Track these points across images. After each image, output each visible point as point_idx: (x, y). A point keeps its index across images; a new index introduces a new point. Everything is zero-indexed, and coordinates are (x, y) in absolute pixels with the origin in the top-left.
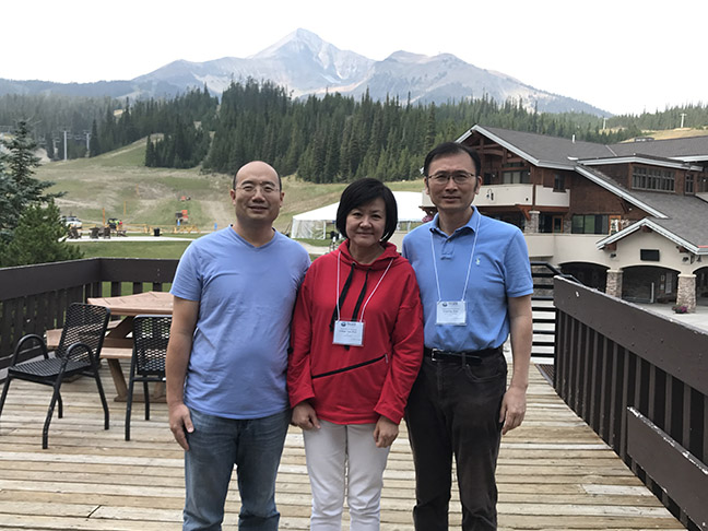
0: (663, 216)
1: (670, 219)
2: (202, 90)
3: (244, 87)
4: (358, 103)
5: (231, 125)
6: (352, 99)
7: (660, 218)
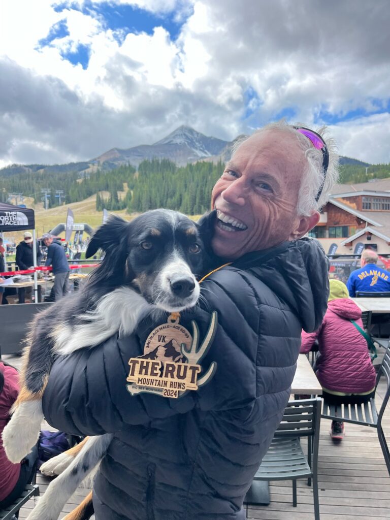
0: (380, 225)
1: (384, 226)
2: (127, 165)
3: (151, 162)
4: (215, 166)
5: (143, 182)
6: (212, 163)
7: (378, 227)
